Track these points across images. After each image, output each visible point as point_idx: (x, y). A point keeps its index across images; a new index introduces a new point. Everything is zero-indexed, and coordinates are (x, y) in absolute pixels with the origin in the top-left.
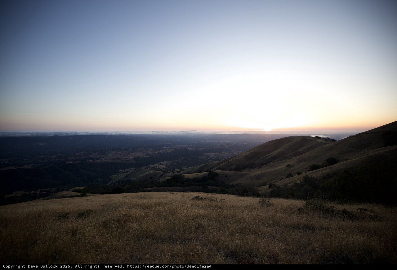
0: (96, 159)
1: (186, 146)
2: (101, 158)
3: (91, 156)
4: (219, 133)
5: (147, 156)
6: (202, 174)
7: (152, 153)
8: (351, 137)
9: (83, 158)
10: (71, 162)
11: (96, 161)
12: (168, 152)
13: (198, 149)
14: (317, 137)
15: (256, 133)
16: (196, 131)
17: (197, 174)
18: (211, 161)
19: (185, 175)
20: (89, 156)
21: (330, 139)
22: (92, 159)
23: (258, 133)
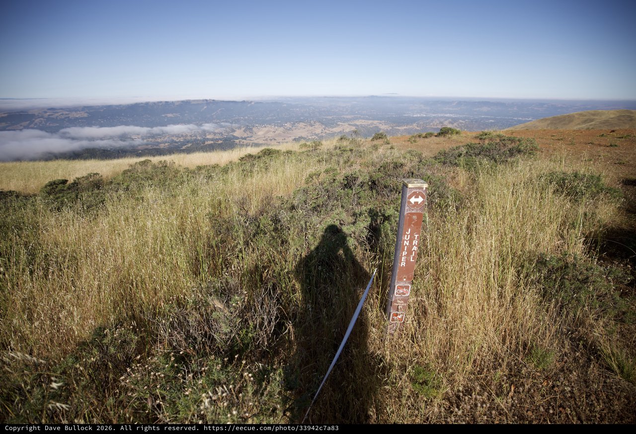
0: (243, 139)
1: (377, 121)
2: (248, 137)
3: (234, 135)
5: (313, 137)
7: (322, 133)
9: (225, 136)
10: (212, 142)
11: (243, 142)
12: (347, 130)
13: (397, 128)
20: (232, 134)
22: (237, 138)
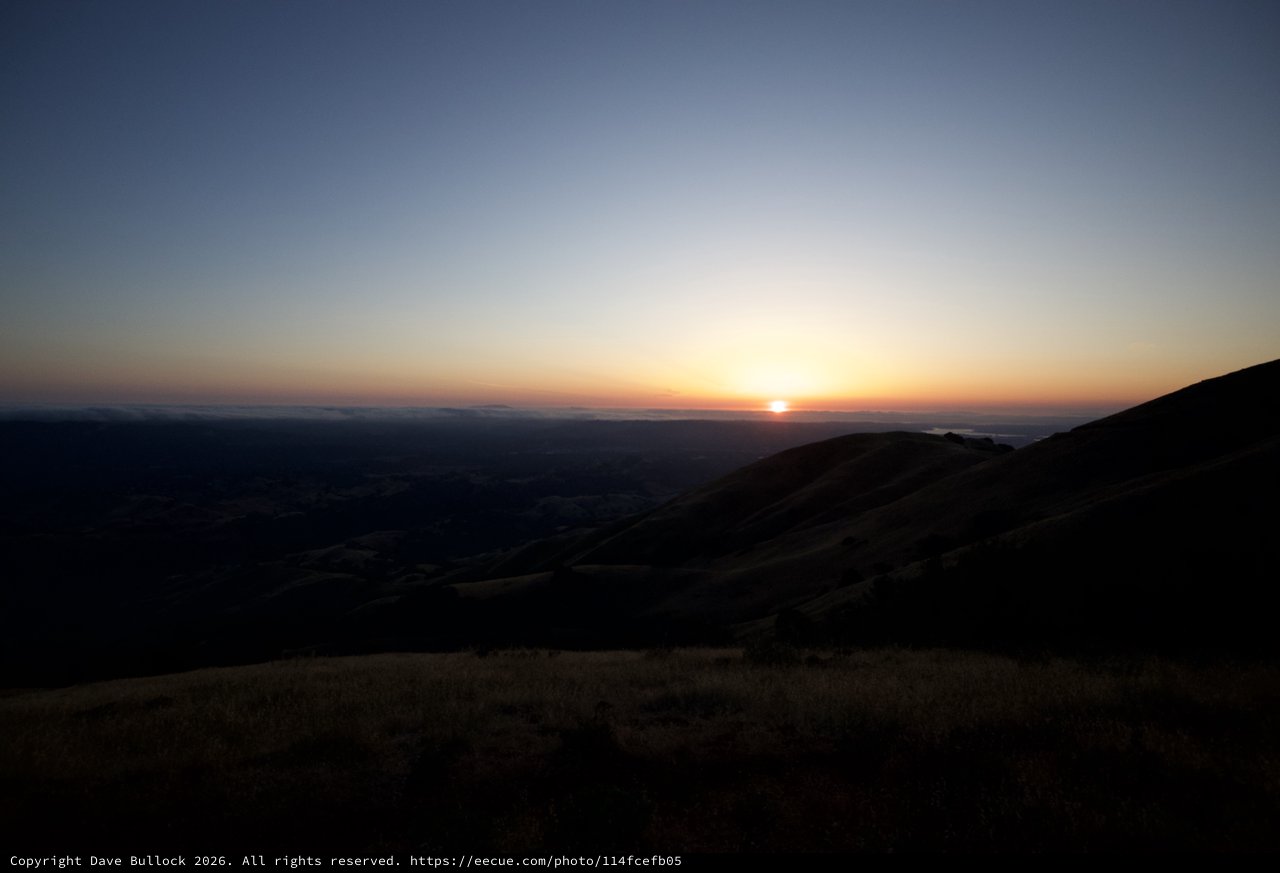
4: (596, 419)
5: (292, 513)
6: (527, 579)
7: (318, 501)
8: (1058, 437)
12: (389, 493)
14: (950, 436)
15: (739, 419)
16: (505, 407)
17: (508, 580)
18: (563, 528)
19: (457, 586)
21: (996, 443)
23: (747, 419)
